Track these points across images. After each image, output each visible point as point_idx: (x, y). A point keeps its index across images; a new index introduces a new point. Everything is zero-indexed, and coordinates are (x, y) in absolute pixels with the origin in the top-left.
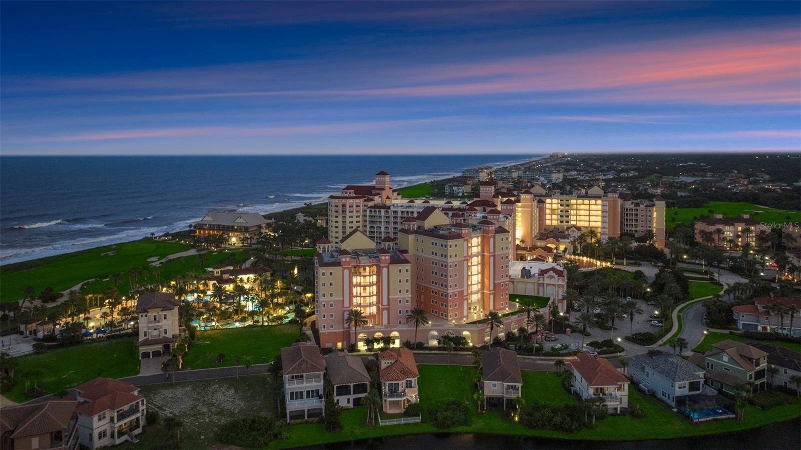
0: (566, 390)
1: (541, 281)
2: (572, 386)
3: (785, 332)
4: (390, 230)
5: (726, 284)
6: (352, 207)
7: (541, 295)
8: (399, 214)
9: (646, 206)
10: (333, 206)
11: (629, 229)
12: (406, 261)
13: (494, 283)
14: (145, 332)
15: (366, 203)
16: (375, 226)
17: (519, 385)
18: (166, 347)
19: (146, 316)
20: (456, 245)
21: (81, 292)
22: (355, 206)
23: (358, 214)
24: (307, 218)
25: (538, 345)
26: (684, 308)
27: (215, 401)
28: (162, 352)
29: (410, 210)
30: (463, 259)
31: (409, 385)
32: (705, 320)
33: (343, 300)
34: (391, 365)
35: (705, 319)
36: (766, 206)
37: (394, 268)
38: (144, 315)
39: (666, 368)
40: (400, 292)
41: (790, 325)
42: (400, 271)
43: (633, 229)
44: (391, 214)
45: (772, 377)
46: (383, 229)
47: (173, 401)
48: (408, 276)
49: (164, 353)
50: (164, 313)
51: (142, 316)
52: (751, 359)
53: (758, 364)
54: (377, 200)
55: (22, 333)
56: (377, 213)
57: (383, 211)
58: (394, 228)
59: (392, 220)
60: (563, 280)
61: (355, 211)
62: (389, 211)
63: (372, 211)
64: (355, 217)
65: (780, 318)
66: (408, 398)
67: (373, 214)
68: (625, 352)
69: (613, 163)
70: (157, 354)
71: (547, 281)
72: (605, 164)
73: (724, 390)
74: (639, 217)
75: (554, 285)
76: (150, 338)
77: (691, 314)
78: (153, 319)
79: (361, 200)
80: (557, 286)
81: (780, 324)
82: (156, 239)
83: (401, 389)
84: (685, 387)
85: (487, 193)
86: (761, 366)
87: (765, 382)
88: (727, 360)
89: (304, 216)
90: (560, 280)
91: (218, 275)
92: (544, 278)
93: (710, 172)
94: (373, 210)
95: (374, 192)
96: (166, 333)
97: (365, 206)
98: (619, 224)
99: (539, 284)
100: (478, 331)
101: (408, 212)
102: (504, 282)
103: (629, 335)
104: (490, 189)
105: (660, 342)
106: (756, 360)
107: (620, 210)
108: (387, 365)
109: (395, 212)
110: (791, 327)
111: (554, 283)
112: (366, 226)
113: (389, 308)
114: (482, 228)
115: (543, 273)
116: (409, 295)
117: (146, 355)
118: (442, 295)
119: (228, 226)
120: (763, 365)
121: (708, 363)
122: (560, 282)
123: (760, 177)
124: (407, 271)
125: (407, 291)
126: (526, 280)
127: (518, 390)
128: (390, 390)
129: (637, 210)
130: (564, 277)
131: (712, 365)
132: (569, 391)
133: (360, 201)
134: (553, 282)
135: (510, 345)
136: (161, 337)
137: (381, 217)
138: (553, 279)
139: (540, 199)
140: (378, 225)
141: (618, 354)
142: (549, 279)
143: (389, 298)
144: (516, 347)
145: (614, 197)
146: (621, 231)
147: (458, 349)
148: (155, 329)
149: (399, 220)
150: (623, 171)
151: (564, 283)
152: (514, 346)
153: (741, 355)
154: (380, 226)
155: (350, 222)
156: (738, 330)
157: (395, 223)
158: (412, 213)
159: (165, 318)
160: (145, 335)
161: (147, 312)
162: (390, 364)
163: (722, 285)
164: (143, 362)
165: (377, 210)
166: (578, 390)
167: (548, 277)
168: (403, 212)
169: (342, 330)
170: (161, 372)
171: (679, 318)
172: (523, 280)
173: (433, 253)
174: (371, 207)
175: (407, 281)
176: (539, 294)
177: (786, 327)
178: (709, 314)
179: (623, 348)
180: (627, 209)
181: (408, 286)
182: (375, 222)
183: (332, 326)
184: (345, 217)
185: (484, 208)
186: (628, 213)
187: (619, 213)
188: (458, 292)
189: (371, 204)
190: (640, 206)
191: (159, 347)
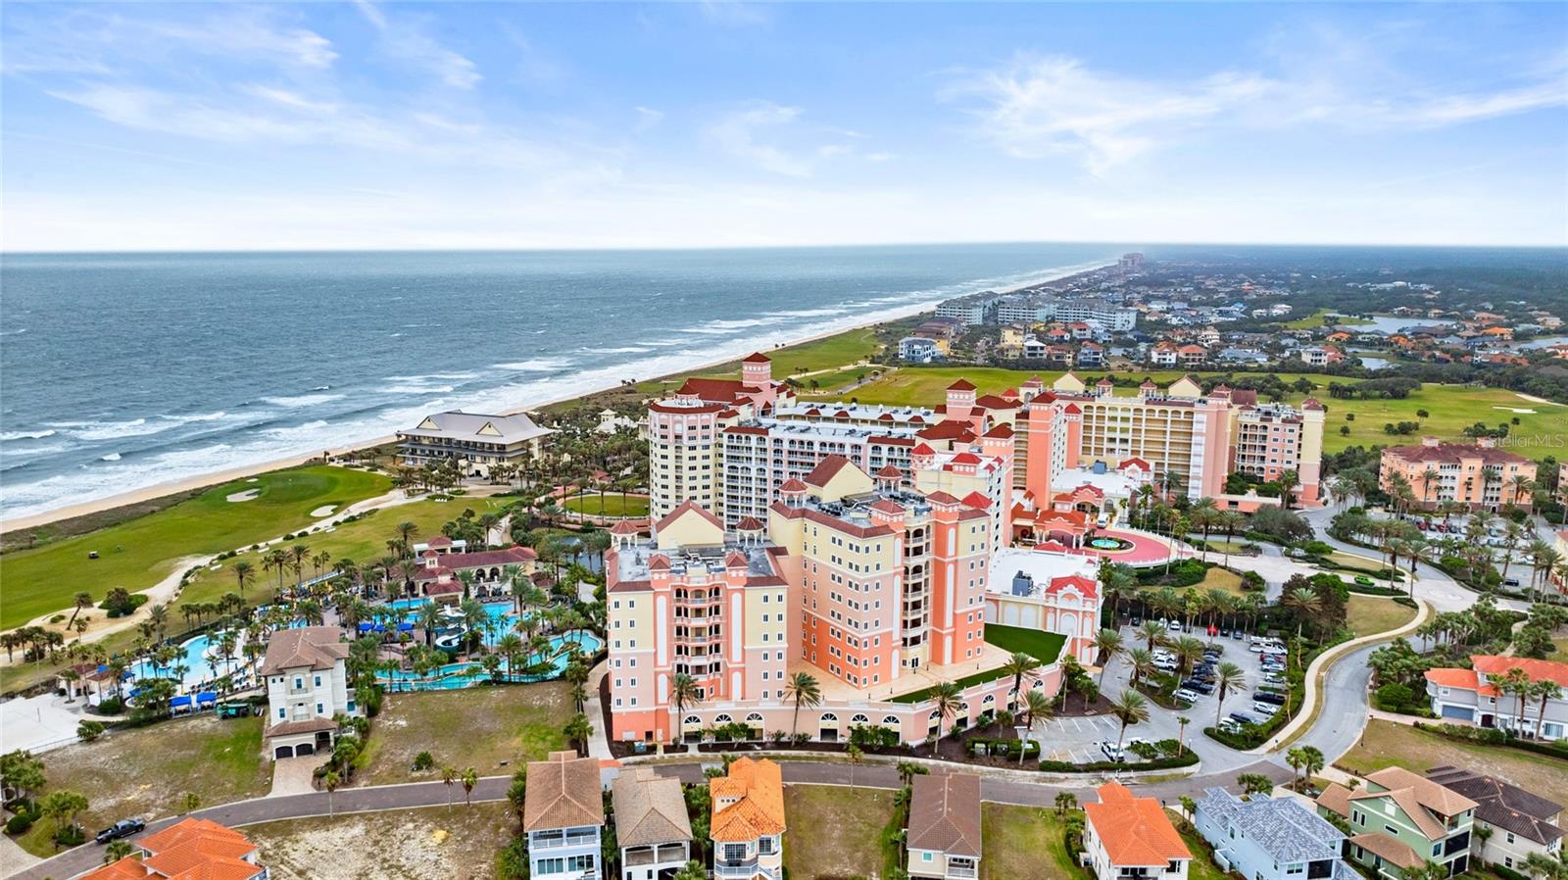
0: (1070, 854)
1: (1051, 603)
2: (1084, 851)
3: (1527, 728)
4: (767, 476)
5: (1427, 604)
6: (694, 428)
7: (1050, 629)
8: (786, 446)
9: (1284, 421)
10: (658, 426)
11: (1246, 464)
12: (778, 581)
13: (954, 614)
14: (282, 710)
15: (722, 421)
16: (739, 466)
17: (976, 859)
18: (323, 738)
19: (282, 680)
20: (878, 547)
21: (180, 592)
22: (699, 428)
23: (706, 442)
24: (619, 421)
25: (1030, 746)
26: (1331, 659)
27: (403, 861)
28: (314, 747)
29: (806, 437)
30: (893, 571)
31: (765, 845)
32: (1370, 691)
33: (655, 654)
34: (732, 806)
35: (1371, 687)
36: (1540, 396)
37: (756, 594)
38: (278, 679)
39: (1268, 829)
40: (766, 638)
41: (1539, 715)
42: (766, 599)
43: (1256, 464)
44: (769, 444)
45: (1483, 845)
46: (754, 474)
47: (327, 857)
48: (782, 608)
49: (318, 748)
50: (316, 674)
51: (274, 681)
52: (1441, 817)
53: (1453, 824)
54: (745, 413)
55: (62, 693)
56: (744, 440)
57: (754, 438)
58: (775, 472)
59: (770, 456)
60: (1093, 602)
61: (699, 437)
62: (766, 438)
63: (732, 437)
64: (699, 448)
65: (1519, 701)
66: (763, 873)
67: (735, 444)
68: (1199, 765)
69: (1242, 281)
70: (304, 750)
71: (1062, 604)
72: (1225, 285)
73: (1380, 871)
74: (1269, 443)
75: (1076, 612)
76: (291, 721)
77: (1344, 674)
78: (295, 687)
79: (713, 415)
80: (1081, 614)
81: (1519, 711)
82: (332, 464)
83: (749, 855)
84: (1300, 871)
85: (961, 404)
86: (1460, 827)
87: (1465, 857)
88: (1393, 814)
89: (616, 416)
90: (1089, 604)
91: (433, 566)
92: (1056, 598)
93: (1435, 307)
94: (735, 435)
95: (740, 396)
96: (320, 711)
97: (721, 426)
98: (1227, 456)
99: (1046, 608)
100: (917, 715)
101: (802, 443)
102: (975, 611)
103: (1213, 726)
104: (967, 397)
105: (1271, 743)
106: (1451, 818)
107: (1229, 430)
108: (726, 805)
109: (777, 441)
110: (1541, 718)
111: (1076, 609)
112: (721, 465)
113: (744, 668)
114: (934, 506)
115: (1056, 585)
116: (783, 645)
117: (284, 752)
118: (850, 641)
119: (467, 443)
120: (1466, 825)
121: (1356, 813)
122: (1089, 607)
123: (1538, 323)
124: (780, 598)
125: (780, 637)
126: (1020, 598)
127: (973, 867)
128: (729, 855)
129: (1265, 428)
130: (1095, 596)
131: (1363, 817)
132: (1076, 861)
133: (711, 418)
134: (1073, 605)
135: (977, 745)
136: (312, 719)
137: (750, 448)
138: (1074, 602)
139: (1072, 405)
140: (745, 465)
141: (1185, 770)
142: (1066, 600)
143: (743, 650)
144: (987, 749)
145: (1219, 406)
146: (1231, 468)
147: (875, 749)
148: (301, 704)
149: (785, 457)
150: (1260, 303)
151: (1095, 610)
152: (984, 746)
153: (1422, 806)
154: (748, 465)
155: (690, 458)
156: (1433, 716)
157: (776, 461)
158: (810, 444)
159: (318, 684)
160: (282, 716)
161: (284, 674)
162: (731, 803)
163: (1416, 607)
164: (281, 766)
165: (743, 436)
166: (1094, 860)
167: (1064, 596)
168: (792, 442)
169: (655, 708)
170: (311, 791)
171: (1319, 685)
172: (1016, 598)
173: (834, 559)
174: (731, 429)
175: (780, 617)
176: (1045, 626)
177: (1531, 720)
178: (1381, 680)
179: (1196, 756)
180: (1246, 426)
181: (782, 627)
182: (738, 458)
183: (634, 701)
184: (680, 447)
185: (951, 442)
186: (1248, 433)
187: (1229, 436)
188: (880, 635)
189: (732, 422)
190: (1271, 420)
191: (310, 739)
